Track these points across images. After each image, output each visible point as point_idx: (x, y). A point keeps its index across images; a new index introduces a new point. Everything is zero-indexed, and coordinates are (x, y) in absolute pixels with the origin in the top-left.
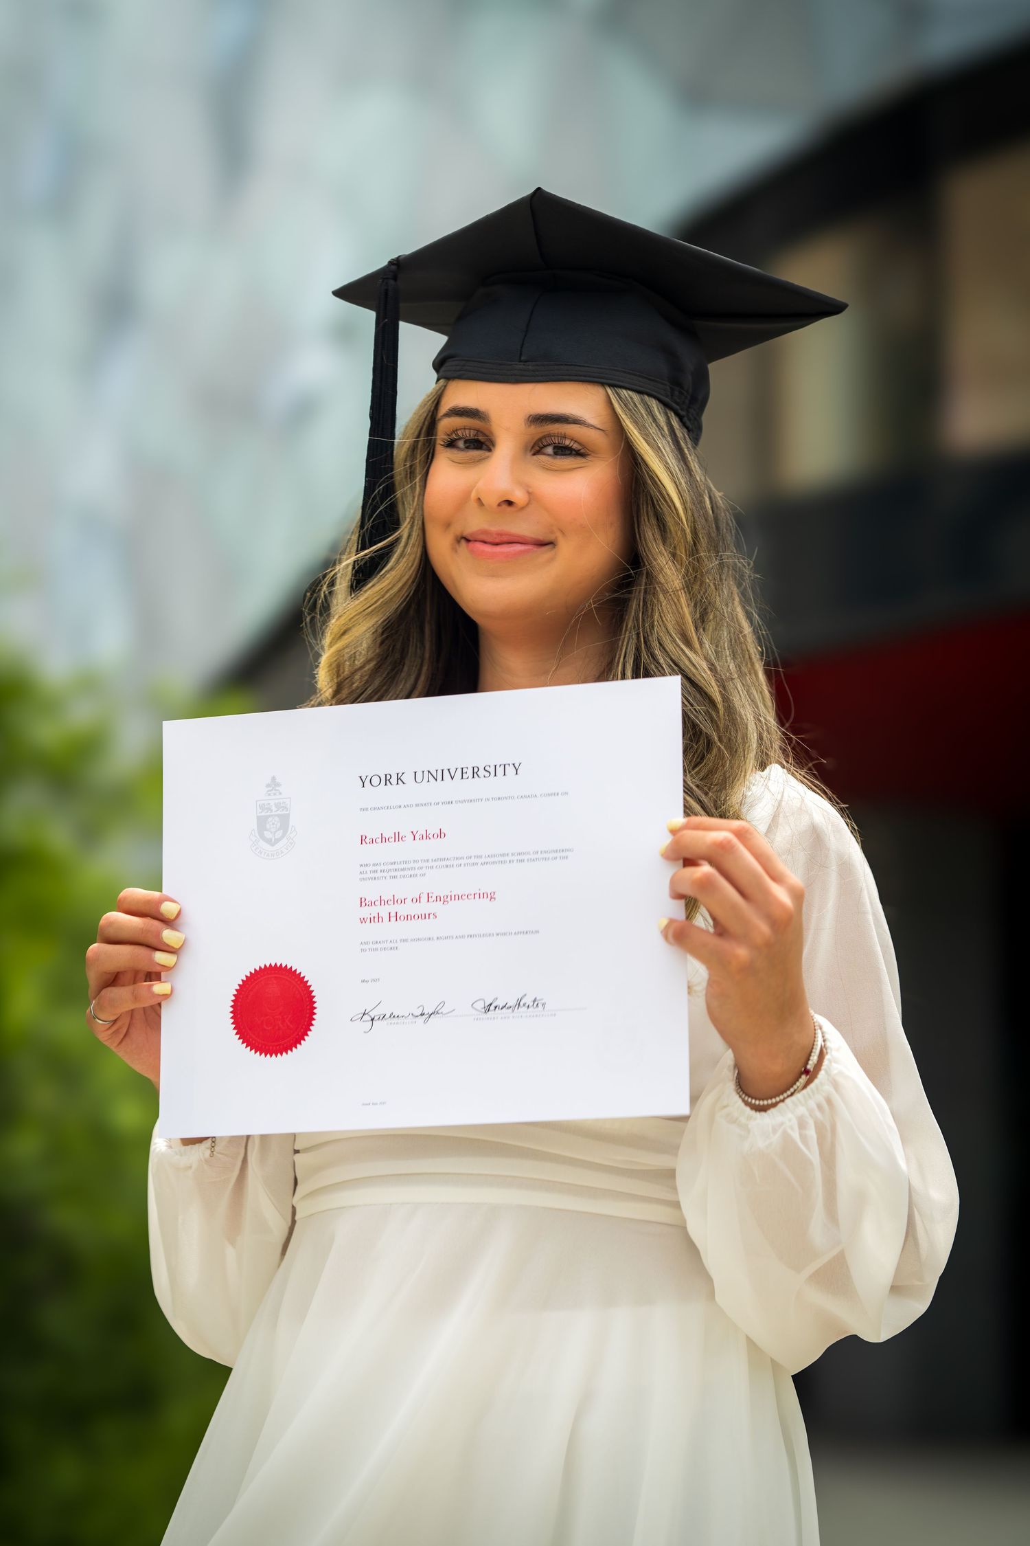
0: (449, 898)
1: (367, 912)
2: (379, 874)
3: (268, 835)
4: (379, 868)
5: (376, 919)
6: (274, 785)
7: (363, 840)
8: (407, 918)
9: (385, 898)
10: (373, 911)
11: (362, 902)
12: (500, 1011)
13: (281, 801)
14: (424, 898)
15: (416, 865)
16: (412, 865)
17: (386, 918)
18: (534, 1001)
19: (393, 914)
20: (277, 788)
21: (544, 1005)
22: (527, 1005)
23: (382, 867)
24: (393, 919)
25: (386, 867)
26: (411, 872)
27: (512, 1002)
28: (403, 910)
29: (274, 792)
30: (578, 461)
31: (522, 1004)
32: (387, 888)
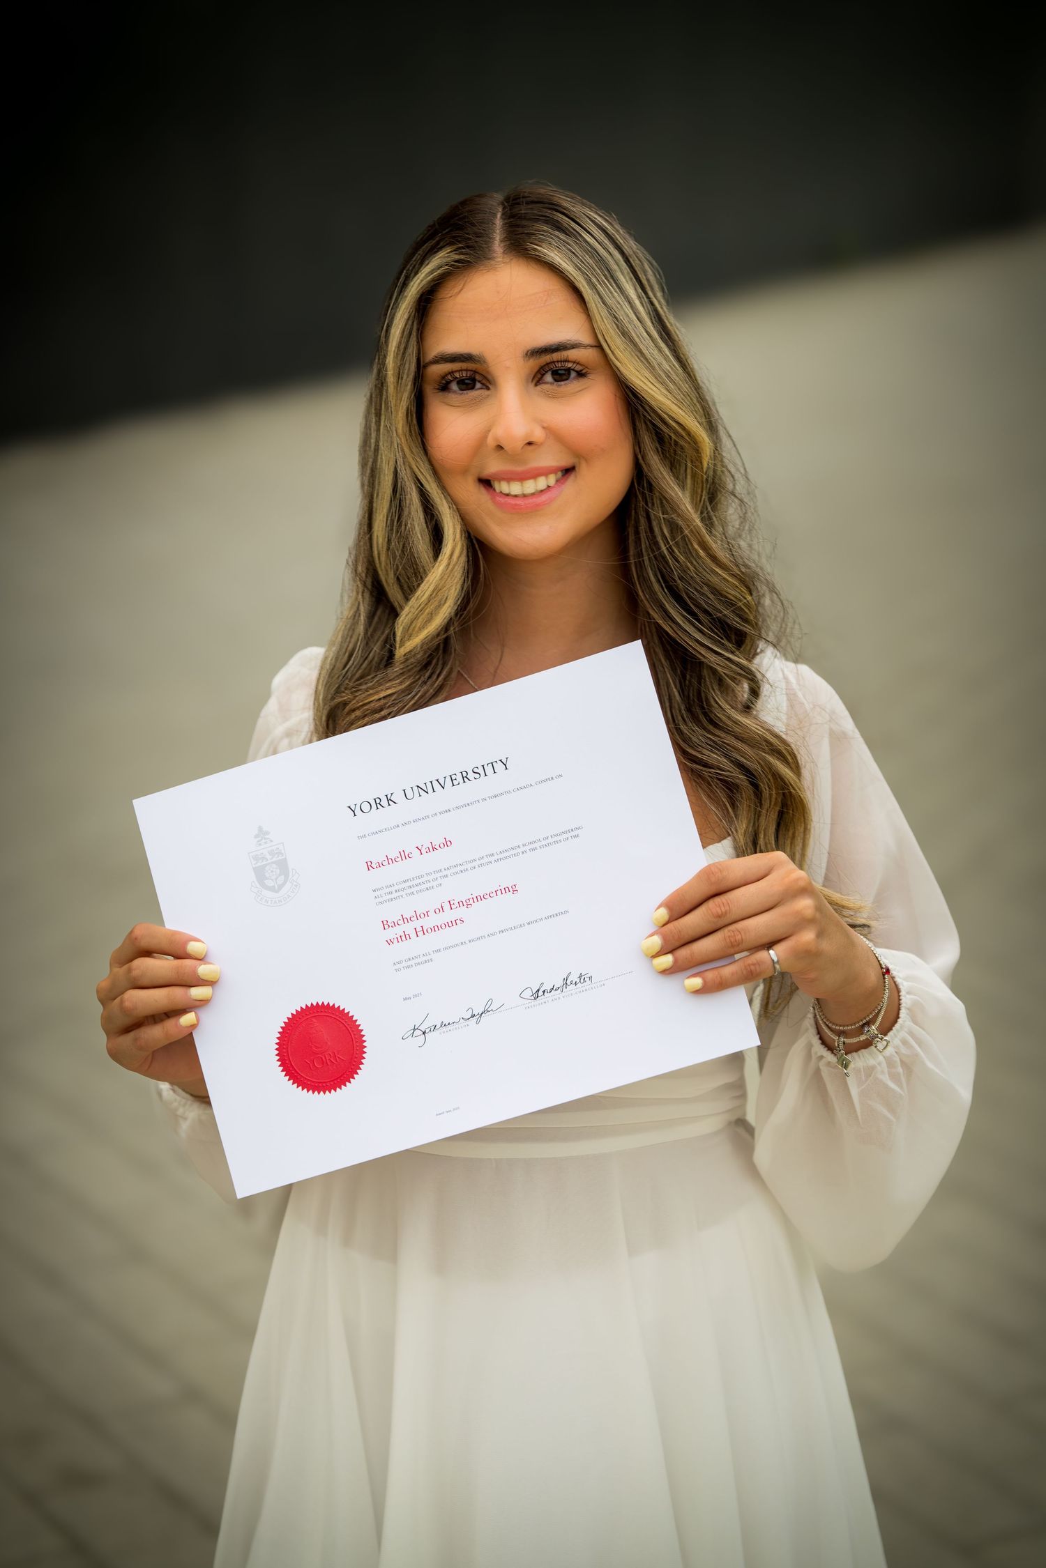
0: (471, 900)
1: (392, 933)
2: (395, 895)
3: (269, 883)
4: (393, 889)
5: (403, 938)
6: (262, 834)
7: (369, 866)
8: (434, 929)
9: (407, 915)
10: (398, 931)
11: (385, 925)
12: (549, 994)
13: (274, 848)
14: (447, 907)
15: (430, 878)
16: (426, 878)
17: (413, 934)
18: (580, 977)
19: (419, 929)
20: (267, 837)
21: (590, 978)
22: (574, 982)
23: (396, 888)
24: (420, 934)
25: (400, 887)
26: (428, 885)
27: (559, 983)
28: (428, 923)
29: (263, 841)
30: (582, 383)
31: (568, 982)
32: (407, 906)
